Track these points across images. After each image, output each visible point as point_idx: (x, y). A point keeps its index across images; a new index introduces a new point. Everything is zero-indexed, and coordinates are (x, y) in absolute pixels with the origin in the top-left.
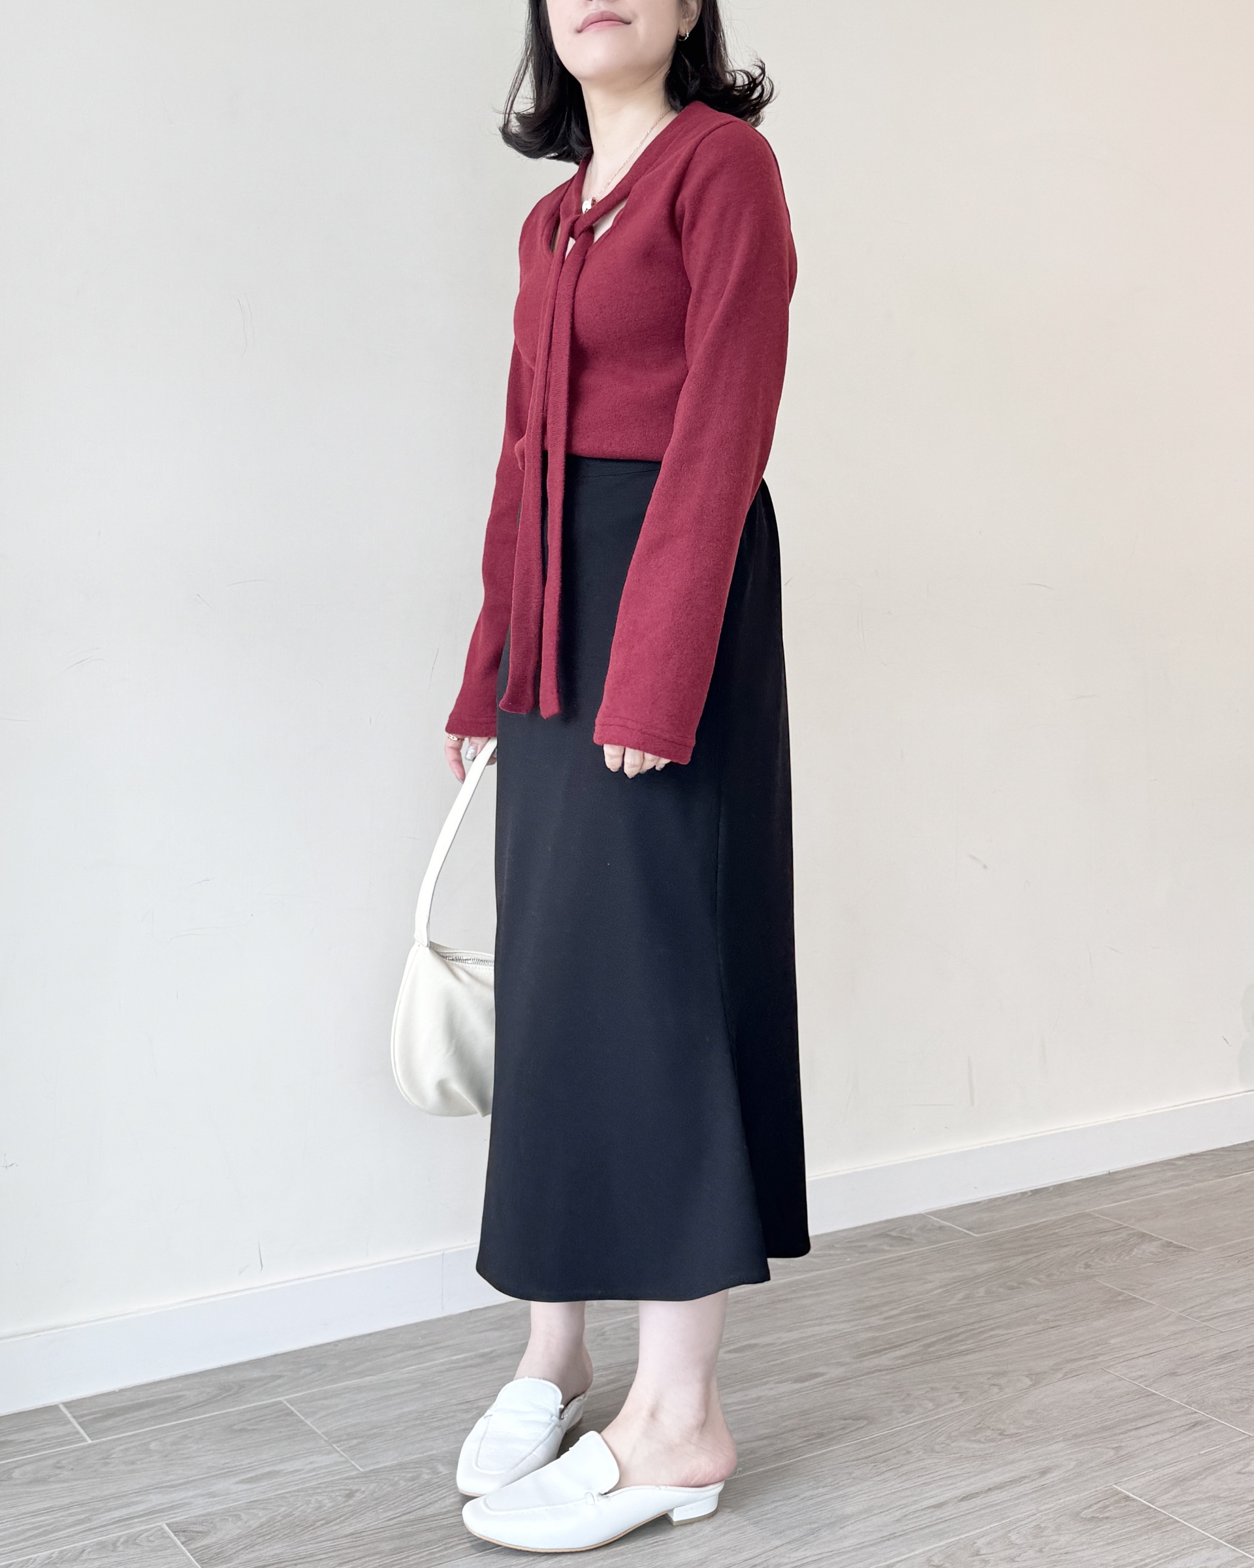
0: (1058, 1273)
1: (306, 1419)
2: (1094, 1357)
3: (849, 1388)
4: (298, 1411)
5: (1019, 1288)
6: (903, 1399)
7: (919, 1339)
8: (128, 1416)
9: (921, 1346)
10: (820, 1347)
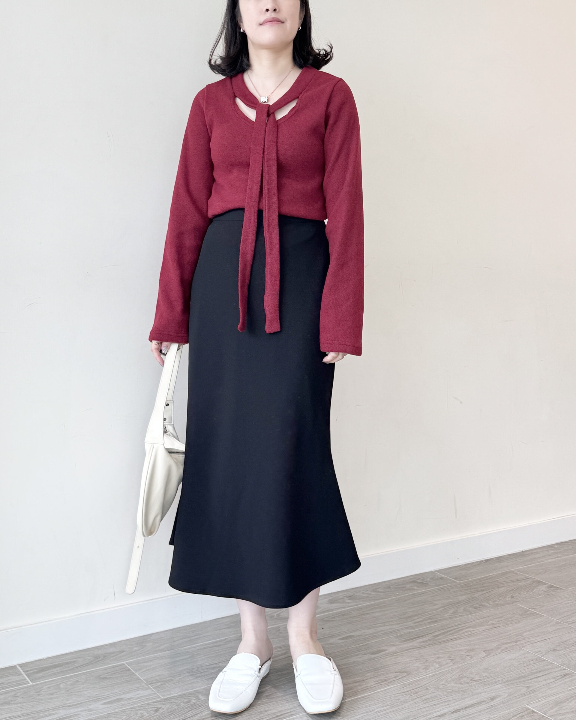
0: (498, 601)
1: (136, 672)
2: (516, 642)
3: (398, 657)
4: (132, 669)
5: (479, 607)
6: (424, 663)
7: (432, 633)
8: (50, 671)
9: (433, 636)
10: (384, 637)
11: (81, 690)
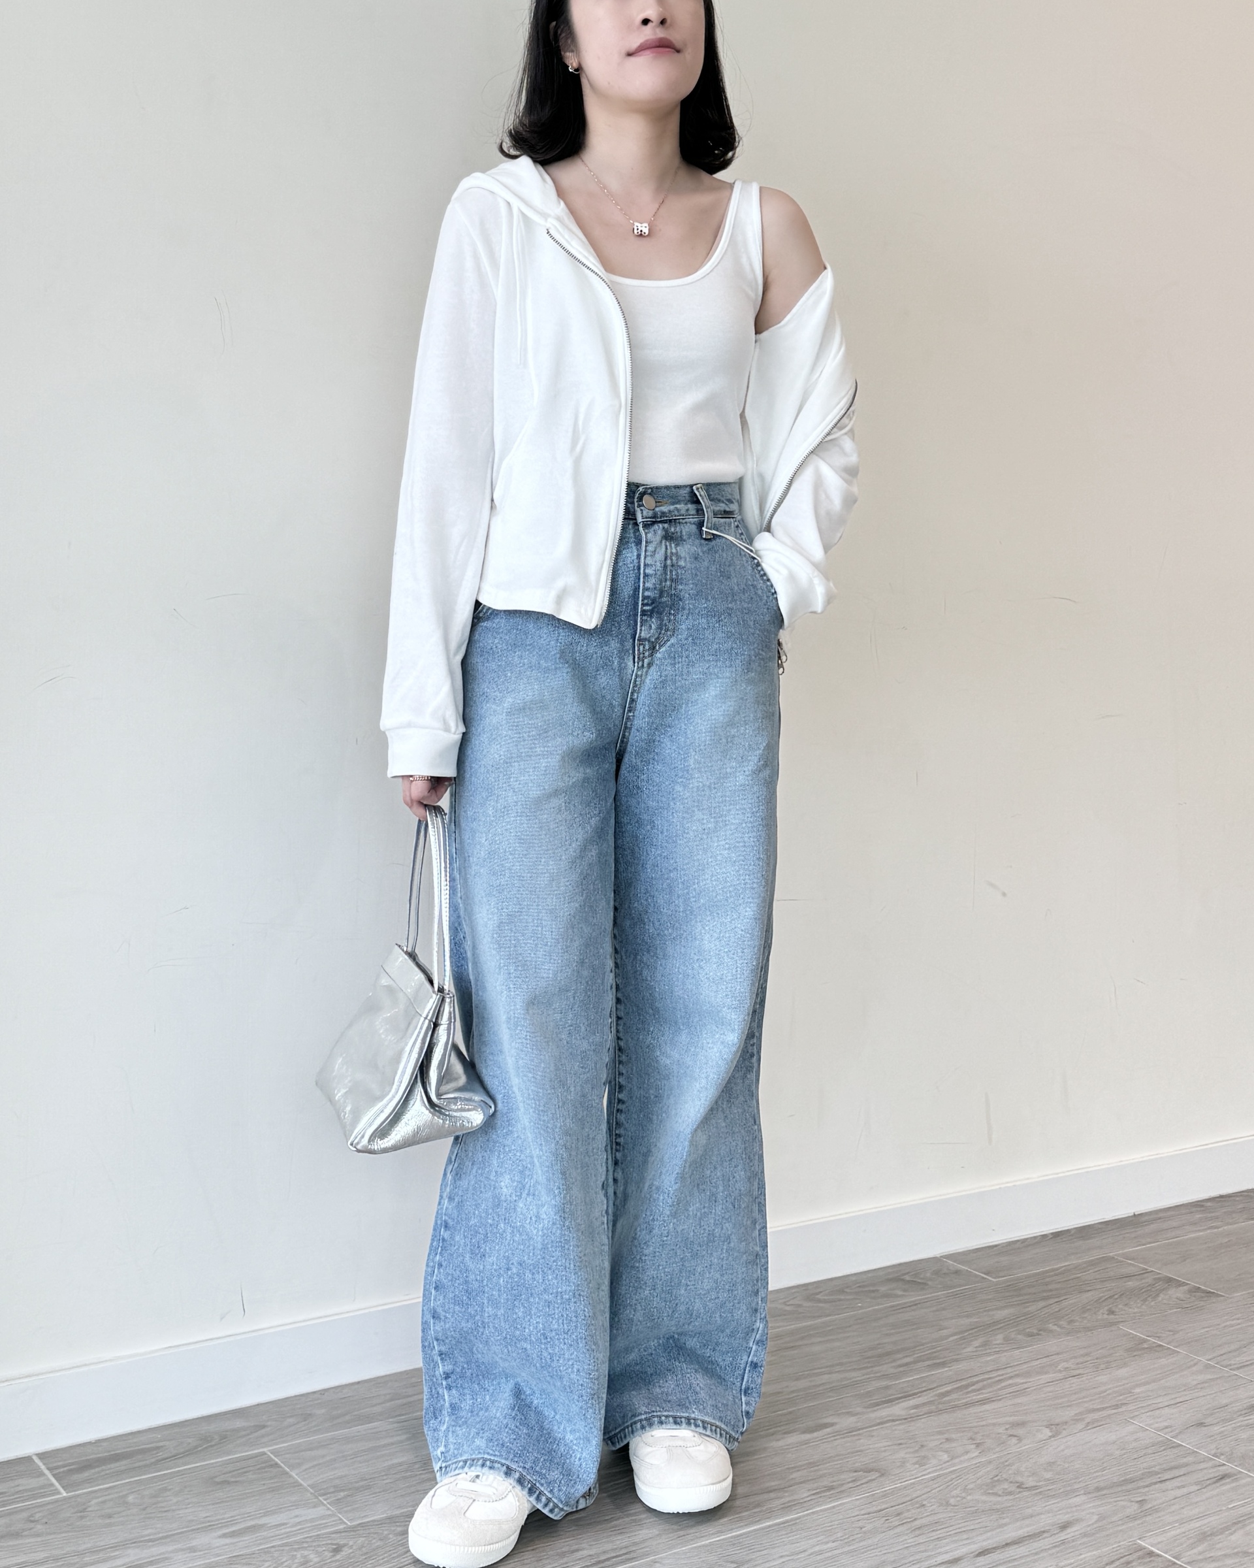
0: (1080, 1320)
1: (291, 1470)
2: (1119, 1406)
3: (860, 1438)
4: (282, 1463)
5: (1042, 1335)
7: (932, 1389)
8: (102, 1468)
9: (934, 1396)
10: (830, 1397)
11: (174, 1508)
